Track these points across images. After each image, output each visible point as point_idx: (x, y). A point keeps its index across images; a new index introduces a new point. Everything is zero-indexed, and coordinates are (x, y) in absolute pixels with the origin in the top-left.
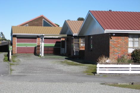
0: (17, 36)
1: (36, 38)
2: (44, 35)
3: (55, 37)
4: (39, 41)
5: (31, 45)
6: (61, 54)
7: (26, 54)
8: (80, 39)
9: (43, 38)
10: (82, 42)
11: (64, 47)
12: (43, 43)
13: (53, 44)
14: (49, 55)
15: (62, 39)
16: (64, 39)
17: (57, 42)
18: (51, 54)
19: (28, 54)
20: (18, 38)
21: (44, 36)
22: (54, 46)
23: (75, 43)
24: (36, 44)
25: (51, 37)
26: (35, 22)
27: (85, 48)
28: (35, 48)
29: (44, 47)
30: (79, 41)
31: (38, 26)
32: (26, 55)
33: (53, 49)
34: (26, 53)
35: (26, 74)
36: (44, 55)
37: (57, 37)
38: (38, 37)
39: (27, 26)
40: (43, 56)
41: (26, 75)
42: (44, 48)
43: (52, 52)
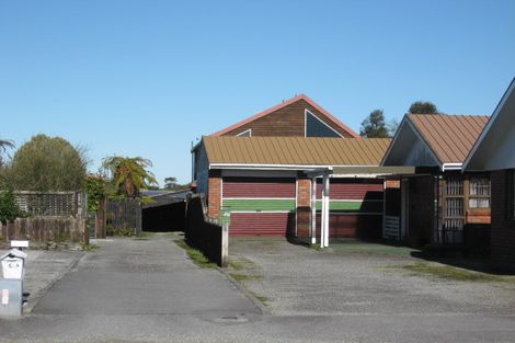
0: (224, 174)
1: (292, 181)
2: (330, 168)
3: (368, 176)
4: (303, 190)
5: (276, 205)
6: (384, 236)
7: (257, 238)
8: (466, 182)
9: (328, 181)
10: (473, 193)
11: (398, 214)
12: (327, 198)
13: (356, 203)
14: (343, 242)
15: (386, 185)
16: (396, 184)
17: (369, 195)
18: (347, 236)
19: (262, 238)
20: (226, 180)
21: (331, 172)
22: (358, 208)
23: (447, 199)
24: (294, 202)
25: (352, 176)
26: (277, 120)
27: (492, 215)
28: (291, 216)
29: (330, 211)
30: (461, 191)
31: (287, 134)
32: (256, 241)
33: (354, 220)
34: (258, 235)
35: (325, 314)
36: (330, 242)
37: (374, 176)
38: (302, 175)
39: (247, 134)
40: (326, 245)
41: (329, 318)
42: (330, 216)
43: (352, 231)
